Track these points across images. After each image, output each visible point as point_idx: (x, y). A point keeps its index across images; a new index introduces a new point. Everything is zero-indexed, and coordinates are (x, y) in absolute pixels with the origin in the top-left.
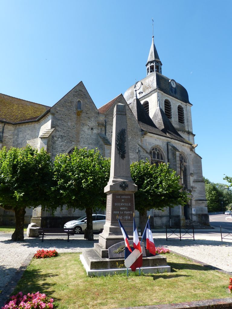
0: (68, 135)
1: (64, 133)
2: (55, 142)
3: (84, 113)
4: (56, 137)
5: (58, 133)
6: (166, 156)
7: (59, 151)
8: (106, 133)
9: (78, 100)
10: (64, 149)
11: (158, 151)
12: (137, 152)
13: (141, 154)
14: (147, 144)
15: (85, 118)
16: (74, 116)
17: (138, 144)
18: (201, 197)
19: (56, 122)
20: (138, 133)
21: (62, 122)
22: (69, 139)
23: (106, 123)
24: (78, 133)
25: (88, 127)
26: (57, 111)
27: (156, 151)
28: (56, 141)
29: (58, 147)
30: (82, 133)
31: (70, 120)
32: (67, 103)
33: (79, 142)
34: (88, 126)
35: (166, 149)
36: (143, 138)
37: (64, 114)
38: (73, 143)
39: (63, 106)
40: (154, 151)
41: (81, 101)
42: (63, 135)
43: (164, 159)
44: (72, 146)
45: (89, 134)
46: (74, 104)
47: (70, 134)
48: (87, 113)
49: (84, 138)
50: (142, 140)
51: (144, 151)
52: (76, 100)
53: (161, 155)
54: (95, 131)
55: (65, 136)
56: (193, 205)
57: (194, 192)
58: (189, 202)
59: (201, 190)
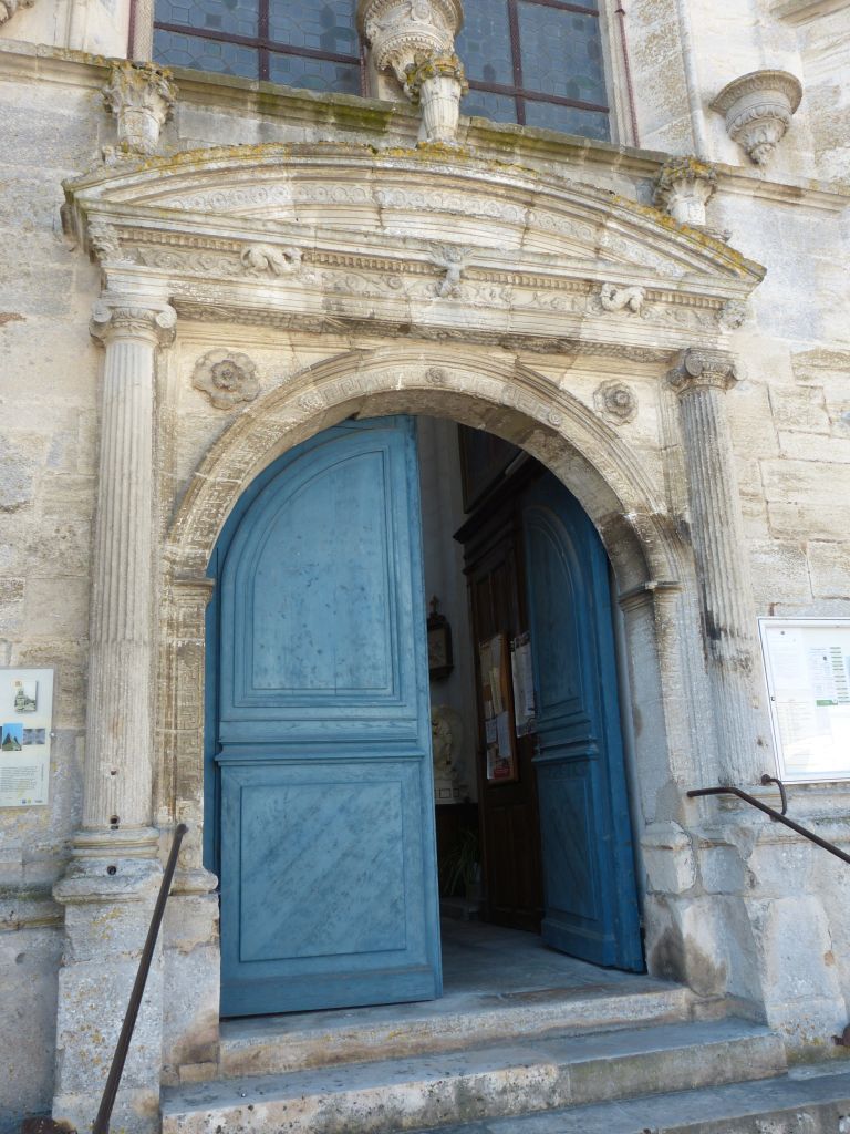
56: (776, 534)
57: (800, 216)
58: (624, 431)
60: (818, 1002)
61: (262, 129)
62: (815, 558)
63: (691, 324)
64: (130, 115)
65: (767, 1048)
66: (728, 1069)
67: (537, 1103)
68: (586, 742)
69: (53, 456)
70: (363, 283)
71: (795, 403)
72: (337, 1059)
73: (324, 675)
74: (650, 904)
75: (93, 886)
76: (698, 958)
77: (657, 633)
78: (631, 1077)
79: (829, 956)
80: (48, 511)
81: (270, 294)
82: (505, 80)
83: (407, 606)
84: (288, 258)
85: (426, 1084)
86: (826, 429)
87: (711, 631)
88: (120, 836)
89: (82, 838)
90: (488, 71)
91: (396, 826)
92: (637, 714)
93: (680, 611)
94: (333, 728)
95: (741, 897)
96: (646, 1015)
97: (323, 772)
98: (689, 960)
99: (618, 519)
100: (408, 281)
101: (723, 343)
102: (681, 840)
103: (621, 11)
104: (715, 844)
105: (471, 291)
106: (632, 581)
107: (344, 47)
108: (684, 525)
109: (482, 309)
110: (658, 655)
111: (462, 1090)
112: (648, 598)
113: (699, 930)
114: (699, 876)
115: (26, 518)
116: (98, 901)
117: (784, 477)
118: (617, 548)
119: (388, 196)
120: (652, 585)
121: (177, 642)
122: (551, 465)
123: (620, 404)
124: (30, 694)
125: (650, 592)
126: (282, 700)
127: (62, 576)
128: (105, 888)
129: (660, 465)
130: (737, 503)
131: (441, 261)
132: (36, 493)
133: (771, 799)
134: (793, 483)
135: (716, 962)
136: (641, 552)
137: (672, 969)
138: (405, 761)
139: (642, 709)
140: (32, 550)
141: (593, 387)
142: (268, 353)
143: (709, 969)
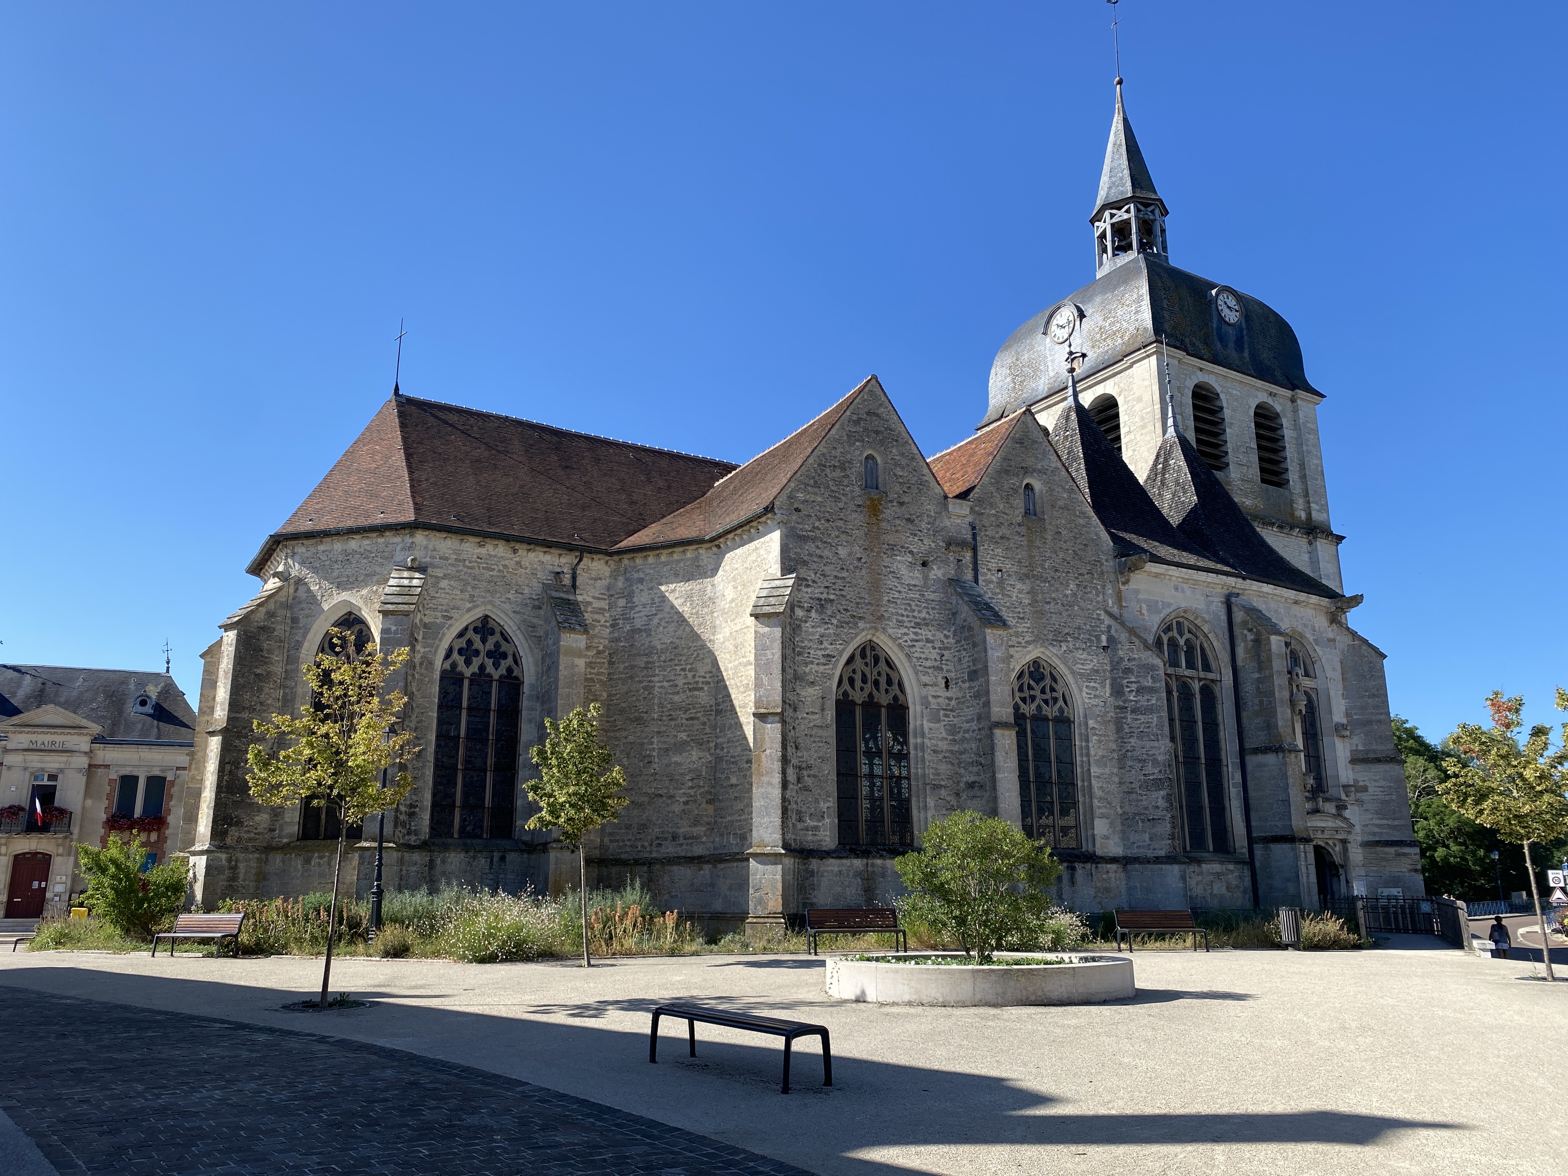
0: (842, 595)
1: (826, 590)
2: (799, 626)
3: (891, 501)
4: (800, 606)
5: (805, 590)
6: (1224, 656)
7: (816, 661)
8: (980, 577)
9: (865, 455)
10: (830, 649)
11: (1187, 635)
12: (1105, 644)
13: (1121, 652)
14: (1144, 611)
15: (898, 522)
16: (857, 519)
17: (1106, 612)
18: (1391, 832)
19: (798, 550)
20: (1102, 565)
21: (818, 547)
22: (845, 610)
23: (974, 536)
24: (875, 586)
25: (910, 560)
26: (795, 506)
27: (1181, 634)
28: (801, 621)
29: (811, 644)
30: (891, 582)
31: (843, 536)
32: (828, 470)
33: (881, 618)
34: (911, 552)
35: (1225, 624)
36: (1124, 584)
37: (822, 515)
38: (861, 625)
39: (816, 482)
40: (1170, 634)
41: (875, 455)
42: (824, 596)
43: (1213, 665)
44: (858, 638)
45: (915, 586)
46: (853, 470)
47: (849, 592)
48: (902, 504)
49: (899, 601)
50: (1120, 592)
51: (1134, 639)
52: (859, 453)
53: (1203, 649)
54: (937, 572)
55: (832, 601)
56: (1353, 866)
58: (1337, 851)
59: (1387, 798)
63: (1344, 834)
86: (1360, 848)
87: (1347, 882)
101: (1348, 837)
105: (1323, 832)
109: (1327, 835)
122: (1330, 855)
123: (1337, 847)
129: (1341, 856)
130: (1348, 861)
134: (1356, 857)
141: (1334, 844)
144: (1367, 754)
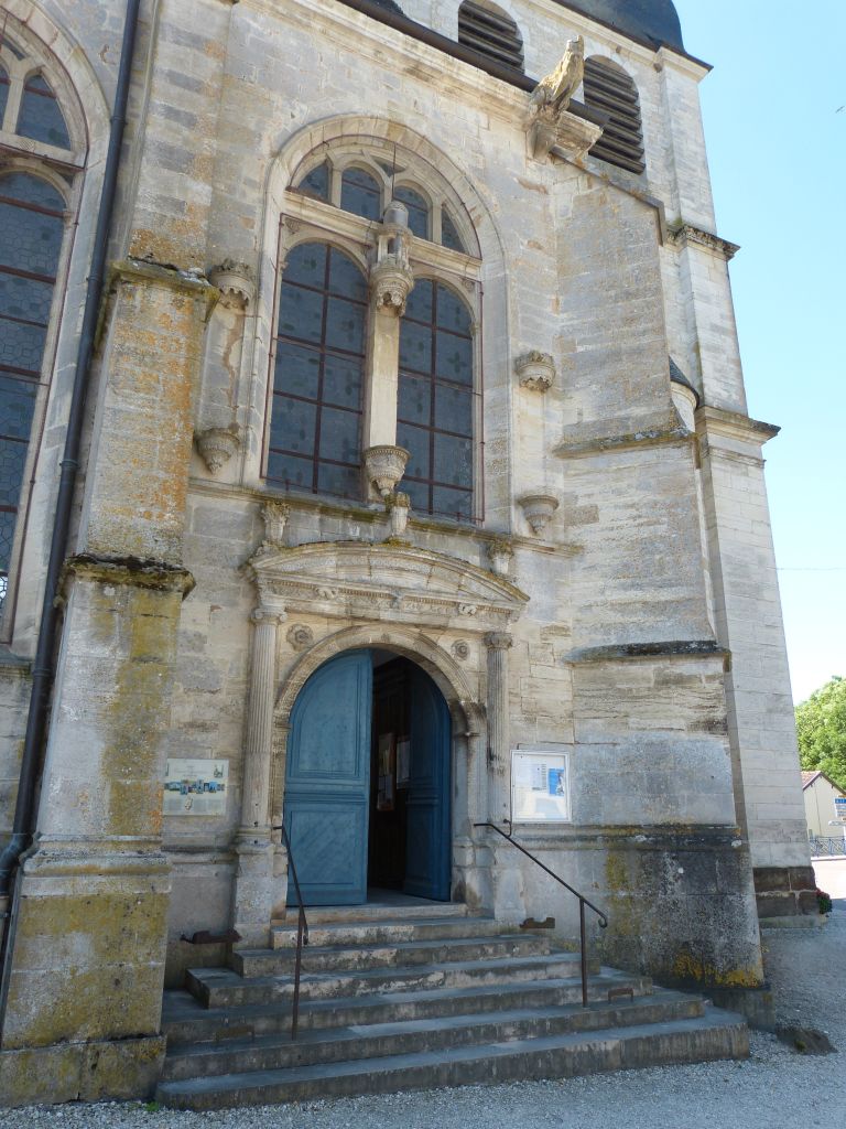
18: (651, 620)
43: (74, 133)
56: (524, 712)
57: (553, 560)
58: (463, 664)
59: (645, 533)
60: (515, 911)
61: (321, 520)
62: (540, 724)
63: (496, 619)
64: (273, 525)
65: (492, 926)
66: (477, 932)
67: (405, 938)
68: (434, 798)
69: (231, 670)
70: (362, 602)
71: (540, 651)
72: (329, 922)
73: (327, 765)
74: (454, 870)
75: (251, 848)
76: (471, 893)
77: (469, 755)
78: (441, 933)
79: (522, 894)
80: (229, 694)
81: (325, 607)
82: (425, 475)
83: (364, 735)
84: (333, 592)
85: (366, 929)
86: (551, 664)
87: (491, 756)
88: (258, 829)
89: (243, 829)
90: (418, 471)
91: (353, 832)
92: (456, 788)
93: (478, 746)
94: (329, 788)
95: (490, 868)
96: (449, 914)
97: (326, 806)
98: (468, 893)
99: (456, 702)
100: (379, 600)
101: (508, 630)
102: (469, 844)
103: (483, 443)
104: (483, 846)
105: (406, 606)
106: (460, 730)
107: (352, 459)
108: (484, 709)
109: (409, 612)
110: (468, 764)
111: (379, 932)
112: (466, 740)
113: (473, 881)
114: (475, 859)
115: (221, 697)
116: (252, 854)
117: (531, 686)
118: (456, 713)
119: (374, 562)
120: (468, 734)
121: (275, 751)
122: (430, 673)
123: (462, 651)
124: (220, 770)
125: (467, 737)
126: (311, 775)
127: (232, 722)
128: (255, 849)
129: (477, 679)
130: (507, 697)
131: (394, 594)
132: (224, 685)
133: (505, 828)
134: (534, 689)
135: (478, 895)
136: (465, 718)
137: (460, 898)
138: (358, 804)
139: (459, 787)
140: (222, 710)
141: (452, 643)
142: (318, 626)
143: (475, 897)
144: (603, 430)
